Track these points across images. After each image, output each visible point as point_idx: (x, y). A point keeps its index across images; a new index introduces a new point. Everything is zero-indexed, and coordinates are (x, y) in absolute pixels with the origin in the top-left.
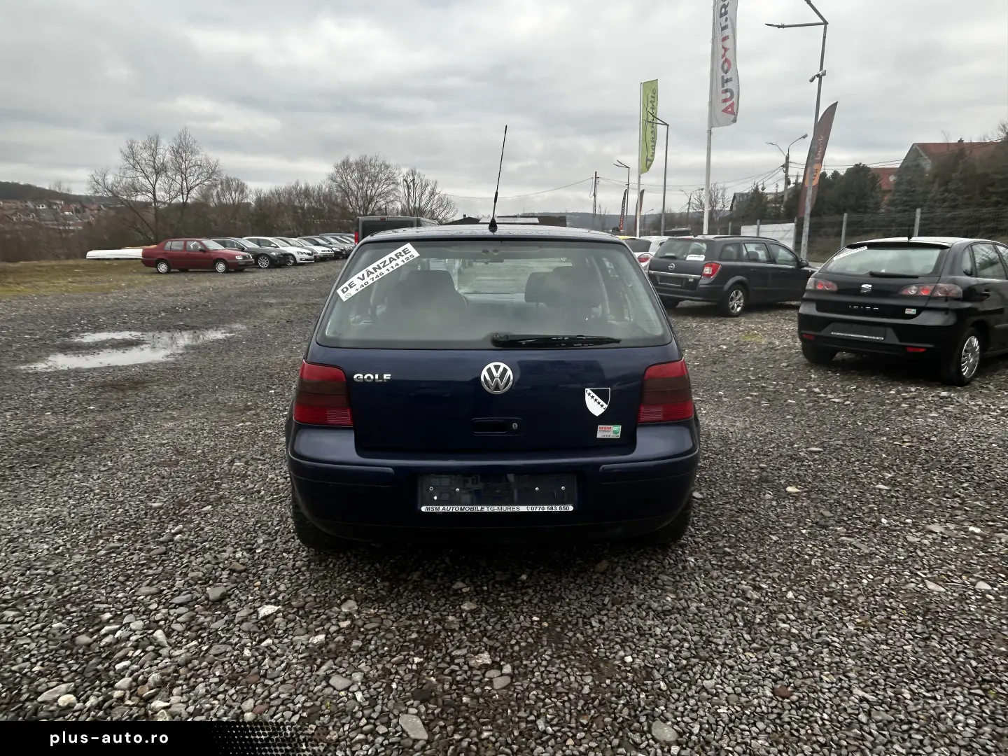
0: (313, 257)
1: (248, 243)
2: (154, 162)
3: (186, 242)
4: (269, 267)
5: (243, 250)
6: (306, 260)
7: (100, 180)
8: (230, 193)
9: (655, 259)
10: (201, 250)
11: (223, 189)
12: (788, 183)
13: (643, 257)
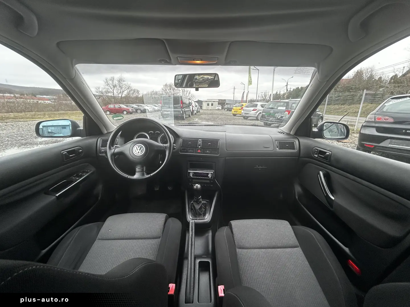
0: (154, 110)
1: (135, 106)
2: (113, 84)
3: (114, 105)
4: (141, 113)
5: (133, 108)
6: (152, 111)
7: (98, 89)
8: (135, 93)
9: (265, 109)
10: (119, 108)
11: (133, 92)
12: (288, 90)
13: (255, 109)
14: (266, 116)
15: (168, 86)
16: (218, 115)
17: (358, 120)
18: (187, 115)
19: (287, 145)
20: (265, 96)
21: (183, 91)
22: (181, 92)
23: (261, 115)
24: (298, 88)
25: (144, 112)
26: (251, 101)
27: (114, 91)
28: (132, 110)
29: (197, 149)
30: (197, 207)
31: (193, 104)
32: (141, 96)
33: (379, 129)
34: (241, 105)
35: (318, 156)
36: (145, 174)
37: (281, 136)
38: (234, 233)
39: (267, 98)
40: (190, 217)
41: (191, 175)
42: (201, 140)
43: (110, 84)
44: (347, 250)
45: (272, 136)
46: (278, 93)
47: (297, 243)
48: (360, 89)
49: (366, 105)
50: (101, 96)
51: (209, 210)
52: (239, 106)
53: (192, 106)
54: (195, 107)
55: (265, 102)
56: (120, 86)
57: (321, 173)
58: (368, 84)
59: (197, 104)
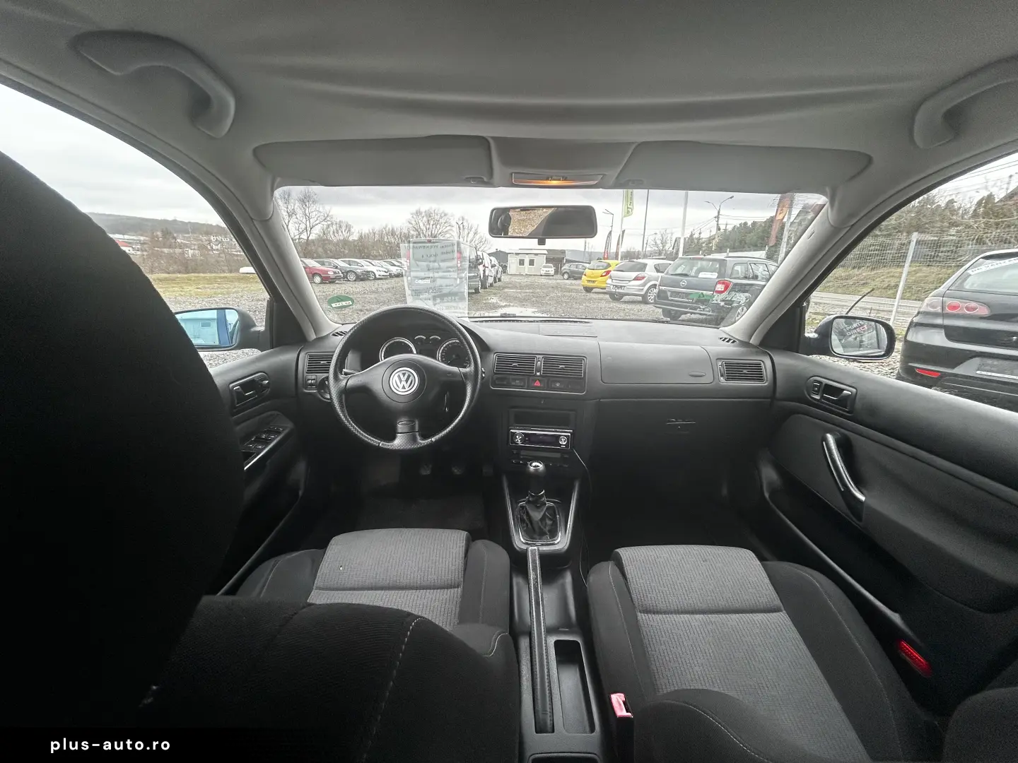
0: (388, 274)
1: (341, 263)
4: (355, 281)
5: (336, 268)
6: (383, 276)
8: (342, 232)
9: (666, 276)
11: (336, 229)
12: (719, 229)
13: (640, 276)
14: (669, 294)
15: (423, 214)
16: (547, 288)
17: (897, 308)
18: (471, 289)
19: (745, 371)
20: (664, 243)
21: (459, 227)
22: (454, 229)
23: (656, 291)
24: (746, 224)
25: (363, 280)
26: (629, 256)
27: (290, 225)
28: (335, 273)
29: (532, 380)
30: (537, 515)
31: (487, 261)
32: (356, 239)
33: (952, 333)
34: (605, 265)
35: (822, 397)
36: (418, 438)
37: (729, 348)
38: (629, 576)
39: (667, 248)
40: (519, 540)
41: (518, 440)
42: (541, 356)
43: (280, 207)
44: (896, 617)
45: (708, 348)
46: (696, 236)
47: (778, 602)
48: (901, 229)
49: (914, 269)
51: (563, 524)
52: (601, 268)
53: (484, 266)
54: (490, 267)
55: (662, 259)
56: (305, 214)
57: (830, 437)
58: (920, 217)
59: (494, 261)
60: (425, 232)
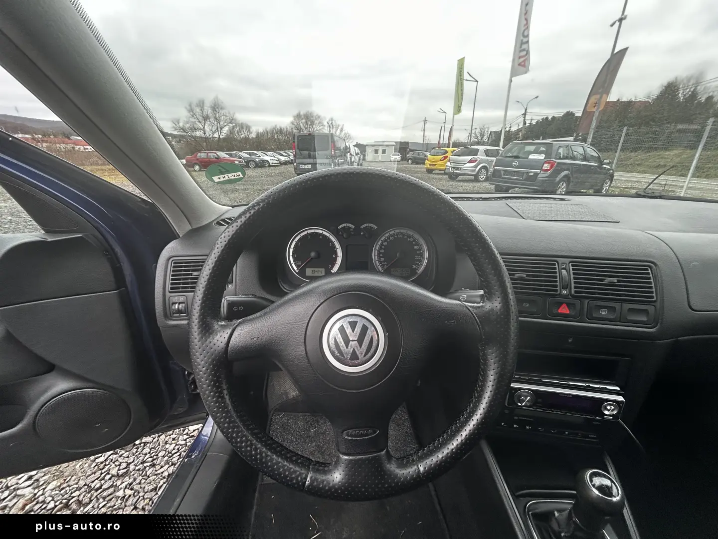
0: (279, 162)
1: (244, 154)
2: (203, 114)
3: (208, 153)
4: (254, 168)
5: (241, 158)
6: (275, 163)
7: (177, 123)
8: (243, 131)
9: (501, 158)
10: (216, 158)
11: (240, 129)
12: (525, 124)
13: (473, 159)
15: (303, 117)
17: (688, 184)
20: (482, 135)
21: (329, 126)
24: (547, 118)
25: (261, 167)
26: (460, 144)
27: (206, 127)
28: (240, 162)
29: (556, 303)
32: (254, 137)
34: (442, 151)
39: (484, 139)
43: (198, 114)
48: (671, 120)
50: (182, 136)
52: (440, 154)
53: (351, 154)
54: (355, 155)
56: (216, 118)
58: (687, 110)
59: (357, 150)
60: (304, 130)
